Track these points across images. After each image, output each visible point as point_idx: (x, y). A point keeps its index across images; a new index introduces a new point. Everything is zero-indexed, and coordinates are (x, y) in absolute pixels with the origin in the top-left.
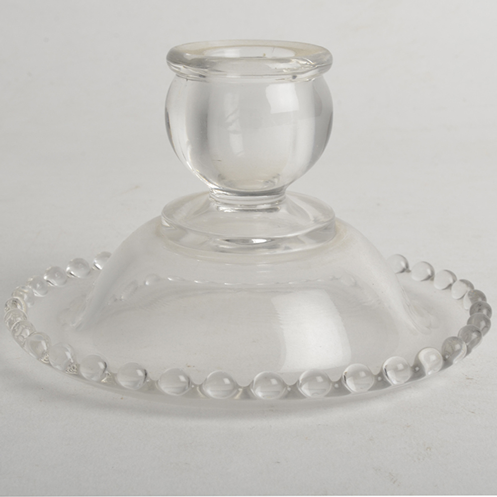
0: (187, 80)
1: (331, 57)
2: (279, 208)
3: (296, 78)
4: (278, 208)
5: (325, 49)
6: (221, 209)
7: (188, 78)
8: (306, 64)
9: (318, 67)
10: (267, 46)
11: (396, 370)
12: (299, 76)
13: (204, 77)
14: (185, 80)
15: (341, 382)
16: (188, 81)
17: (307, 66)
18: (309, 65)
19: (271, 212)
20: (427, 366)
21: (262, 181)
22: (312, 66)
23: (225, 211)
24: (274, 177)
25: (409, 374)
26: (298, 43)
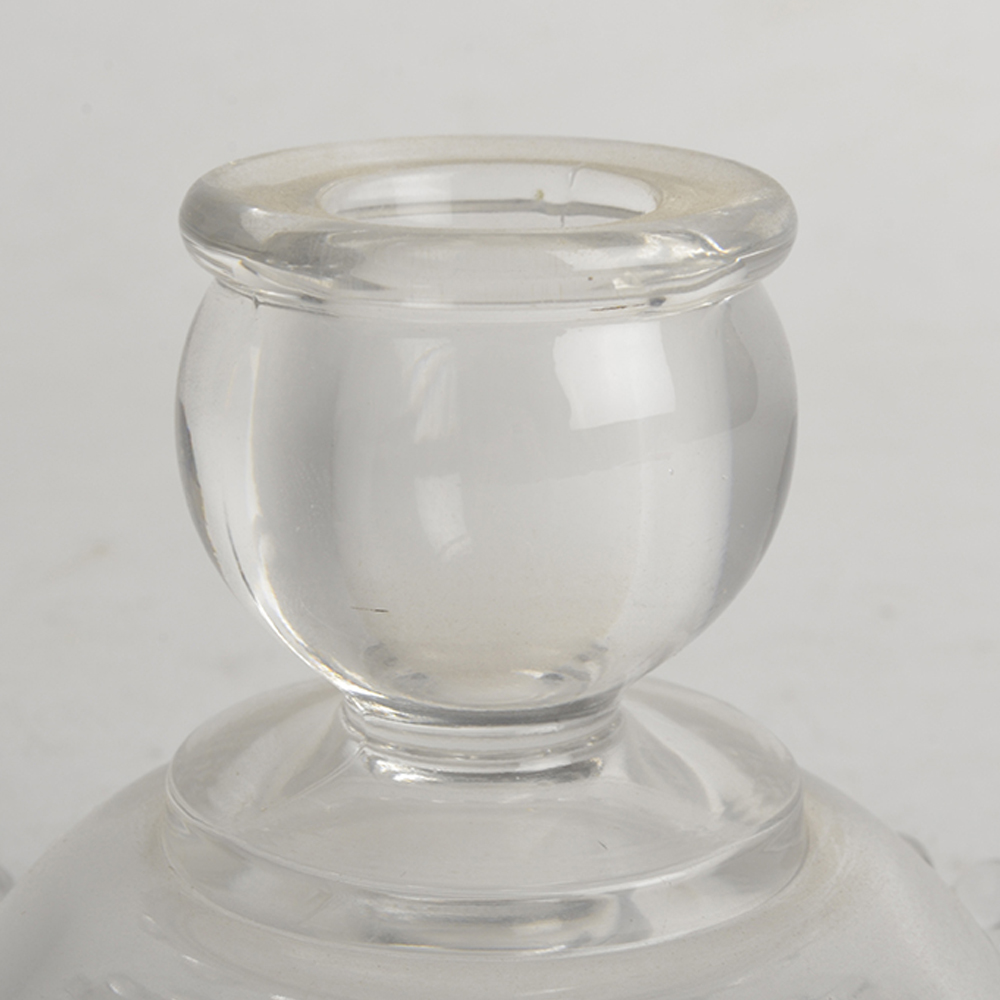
0: (257, 303)
1: (793, 217)
2: (600, 764)
3: (664, 304)
4: (594, 764)
5: (765, 181)
6: (383, 770)
7: (260, 299)
8: (703, 256)
9: (742, 264)
10: (548, 162)
12: (673, 299)
13: (319, 301)
14: (251, 303)
16: (261, 306)
17: (703, 262)
18: (712, 257)
19: (568, 779)
21: (539, 675)
22: (721, 262)
23: (398, 778)
24: (583, 659)
26: (664, 148)
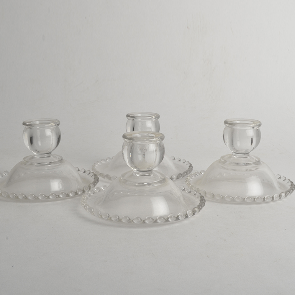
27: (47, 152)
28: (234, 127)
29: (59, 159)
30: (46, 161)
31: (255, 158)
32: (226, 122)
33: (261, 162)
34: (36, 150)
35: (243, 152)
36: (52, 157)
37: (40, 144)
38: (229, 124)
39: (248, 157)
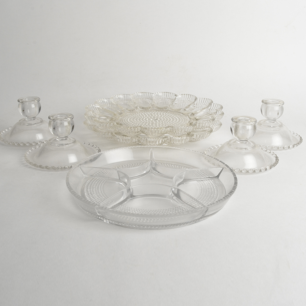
11: (263, 169)
15: (255, 171)
20: (268, 169)
25: (265, 170)
27: (33, 117)
28: (268, 105)
29: (40, 120)
30: (32, 122)
31: (279, 123)
32: (263, 101)
33: (283, 125)
34: (26, 116)
35: (272, 119)
36: (36, 119)
37: (29, 112)
38: (265, 103)
39: (275, 122)
